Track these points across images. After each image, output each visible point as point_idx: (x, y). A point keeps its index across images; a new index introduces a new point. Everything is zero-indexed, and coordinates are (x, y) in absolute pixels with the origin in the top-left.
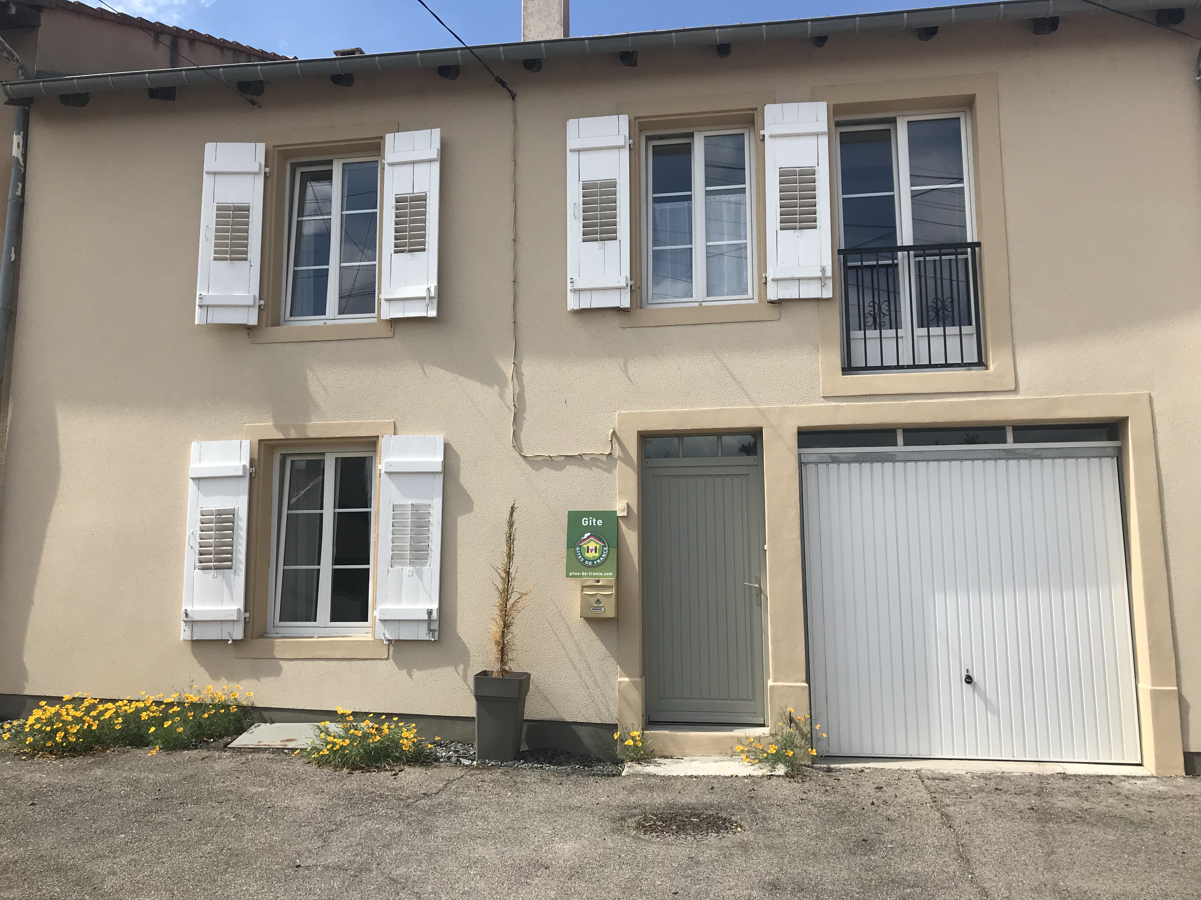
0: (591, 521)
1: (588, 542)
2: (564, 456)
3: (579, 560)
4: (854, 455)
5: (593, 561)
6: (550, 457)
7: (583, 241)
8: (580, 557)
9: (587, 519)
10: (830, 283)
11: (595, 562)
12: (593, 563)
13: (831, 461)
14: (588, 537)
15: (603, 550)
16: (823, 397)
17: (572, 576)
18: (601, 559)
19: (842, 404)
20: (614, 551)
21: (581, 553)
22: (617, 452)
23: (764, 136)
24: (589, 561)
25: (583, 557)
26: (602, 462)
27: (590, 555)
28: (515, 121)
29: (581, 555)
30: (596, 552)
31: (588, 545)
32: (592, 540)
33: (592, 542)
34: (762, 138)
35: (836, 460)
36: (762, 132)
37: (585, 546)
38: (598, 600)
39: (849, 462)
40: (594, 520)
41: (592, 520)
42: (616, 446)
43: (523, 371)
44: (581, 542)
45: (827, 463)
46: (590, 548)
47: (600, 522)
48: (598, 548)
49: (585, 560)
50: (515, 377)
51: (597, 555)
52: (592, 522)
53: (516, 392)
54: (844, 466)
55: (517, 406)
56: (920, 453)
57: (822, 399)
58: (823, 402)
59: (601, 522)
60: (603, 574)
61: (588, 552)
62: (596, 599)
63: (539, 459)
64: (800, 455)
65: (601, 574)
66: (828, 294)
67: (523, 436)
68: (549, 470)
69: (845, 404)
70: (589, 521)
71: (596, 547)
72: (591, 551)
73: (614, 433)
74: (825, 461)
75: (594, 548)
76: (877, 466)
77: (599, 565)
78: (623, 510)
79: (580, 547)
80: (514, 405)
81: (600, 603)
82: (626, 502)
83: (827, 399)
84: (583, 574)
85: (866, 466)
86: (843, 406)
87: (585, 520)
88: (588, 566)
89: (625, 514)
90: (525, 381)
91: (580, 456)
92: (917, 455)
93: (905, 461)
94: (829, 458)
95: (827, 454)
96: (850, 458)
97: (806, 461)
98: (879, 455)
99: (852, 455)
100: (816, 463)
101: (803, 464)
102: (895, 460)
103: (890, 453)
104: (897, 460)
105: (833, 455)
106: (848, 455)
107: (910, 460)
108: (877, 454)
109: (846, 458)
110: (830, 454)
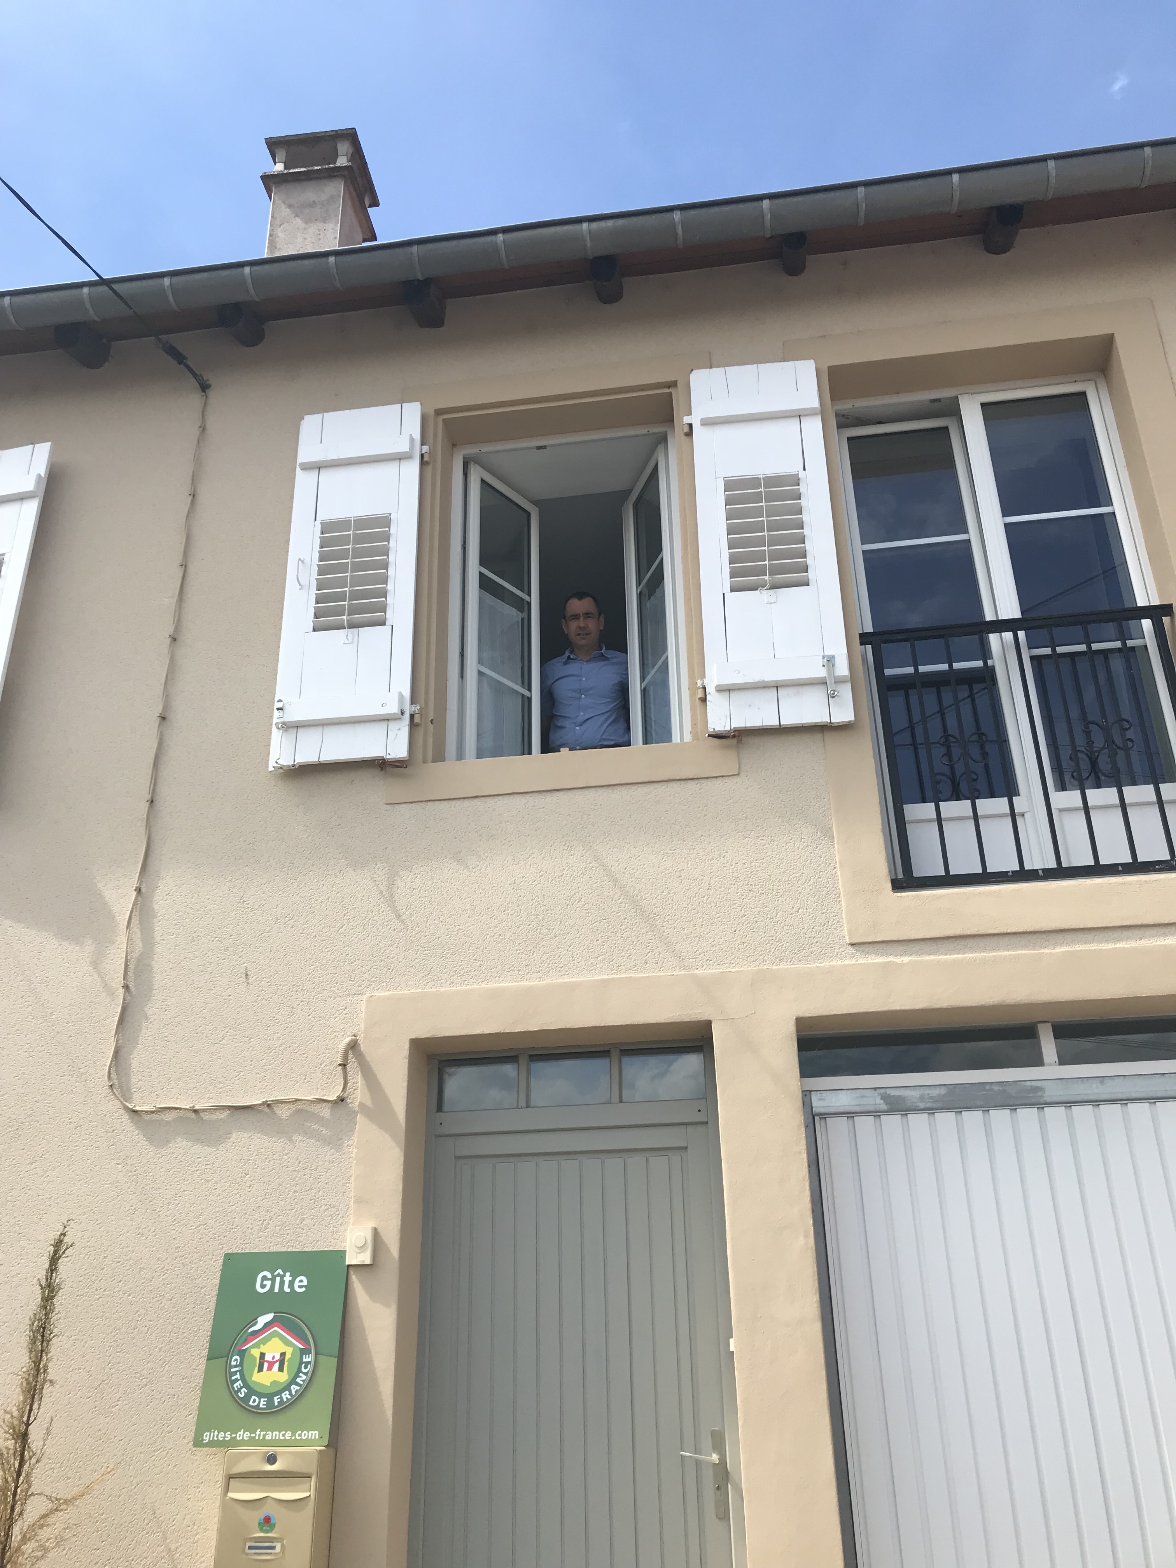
0: (278, 1279)
1: (264, 1342)
2: (230, 1108)
3: (233, 1394)
4: (943, 1091)
5: (270, 1397)
6: (196, 1111)
7: (314, 630)
8: (237, 1385)
9: (269, 1276)
10: (846, 692)
11: (276, 1401)
12: (270, 1403)
13: (884, 1107)
14: (267, 1326)
15: (301, 1362)
16: (852, 945)
17: (212, 1444)
18: (294, 1388)
19: (899, 960)
20: (329, 1365)
21: (241, 1372)
22: (359, 1095)
23: (691, 425)
24: (260, 1396)
25: (246, 1385)
26: (320, 1120)
27: (265, 1378)
28: (203, 429)
29: (243, 1378)
30: (281, 1369)
31: (263, 1349)
32: (276, 1334)
33: (276, 1340)
34: (686, 429)
35: (897, 1106)
36: (687, 420)
37: (256, 1353)
38: (267, 1520)
39: (931, 1111)
40: (288, 1278)
41: (282, 1277)
42: (357, 1080)
43: (156, 907)
44: (246, 1342)
45: (876, 1114)
46: (268, 1357)
47: (301, 1283)
48: (288, 1356)
49: (251, 1392)
50: (135, 921)
51: (283, 1377)
52: (282, 1283)
53: (136, 955)
54: (918, 1120)
55: (132, 989)
56: (1102, 1082)
57: (851, 950)
58: (852, 956)
59: (305, 1283)
60: (294, 1434)
61: (260, 1369)
62: (261, 1515)
63: (168, 1117)
64: (806, 1094)
65: (288, 1434)
66: (844, 713)
67: (137, 1060)
68: (190, 1144)
69: (906, 959)
70: (273, 1280)
71: (283, 1355)
72: (270, 1368)
73: (353, 1046)
74: (872, 1108)
75: (277, 1357)
76: (999, 1116)
77: (286, 1407)
78: (362, 1248)
79: (242, 1354)
80: (126, 987)
81: (272, 1528)
82: (372, 1224)
83: (863, 948)
84: (243, 1435)
85: (973, 1118)
86: (902, 965)
87: (264, 1278)
88: (256, 1412)
89: (366, 1258)
90: (159, 928)
91: (269, 1106)
92: (1094, 1086)
93: (1068, 1104)
94: (879, 1101)
95: (875, 1089)
96: (931, 1098)
97: (822, 1110)
98: (1001, 1088)
99: (935, 1092)
100: (851, 1115)
101: (817, 1118)
102: (1042, 1101)
103: (1028, 1083)
104: (1049, 1100)
105: (888, 1091)
106: (927, 1091)
107: (1079, 1098)
108: (996, 1088)
109: (922, 1098)
110: (883, 1091)
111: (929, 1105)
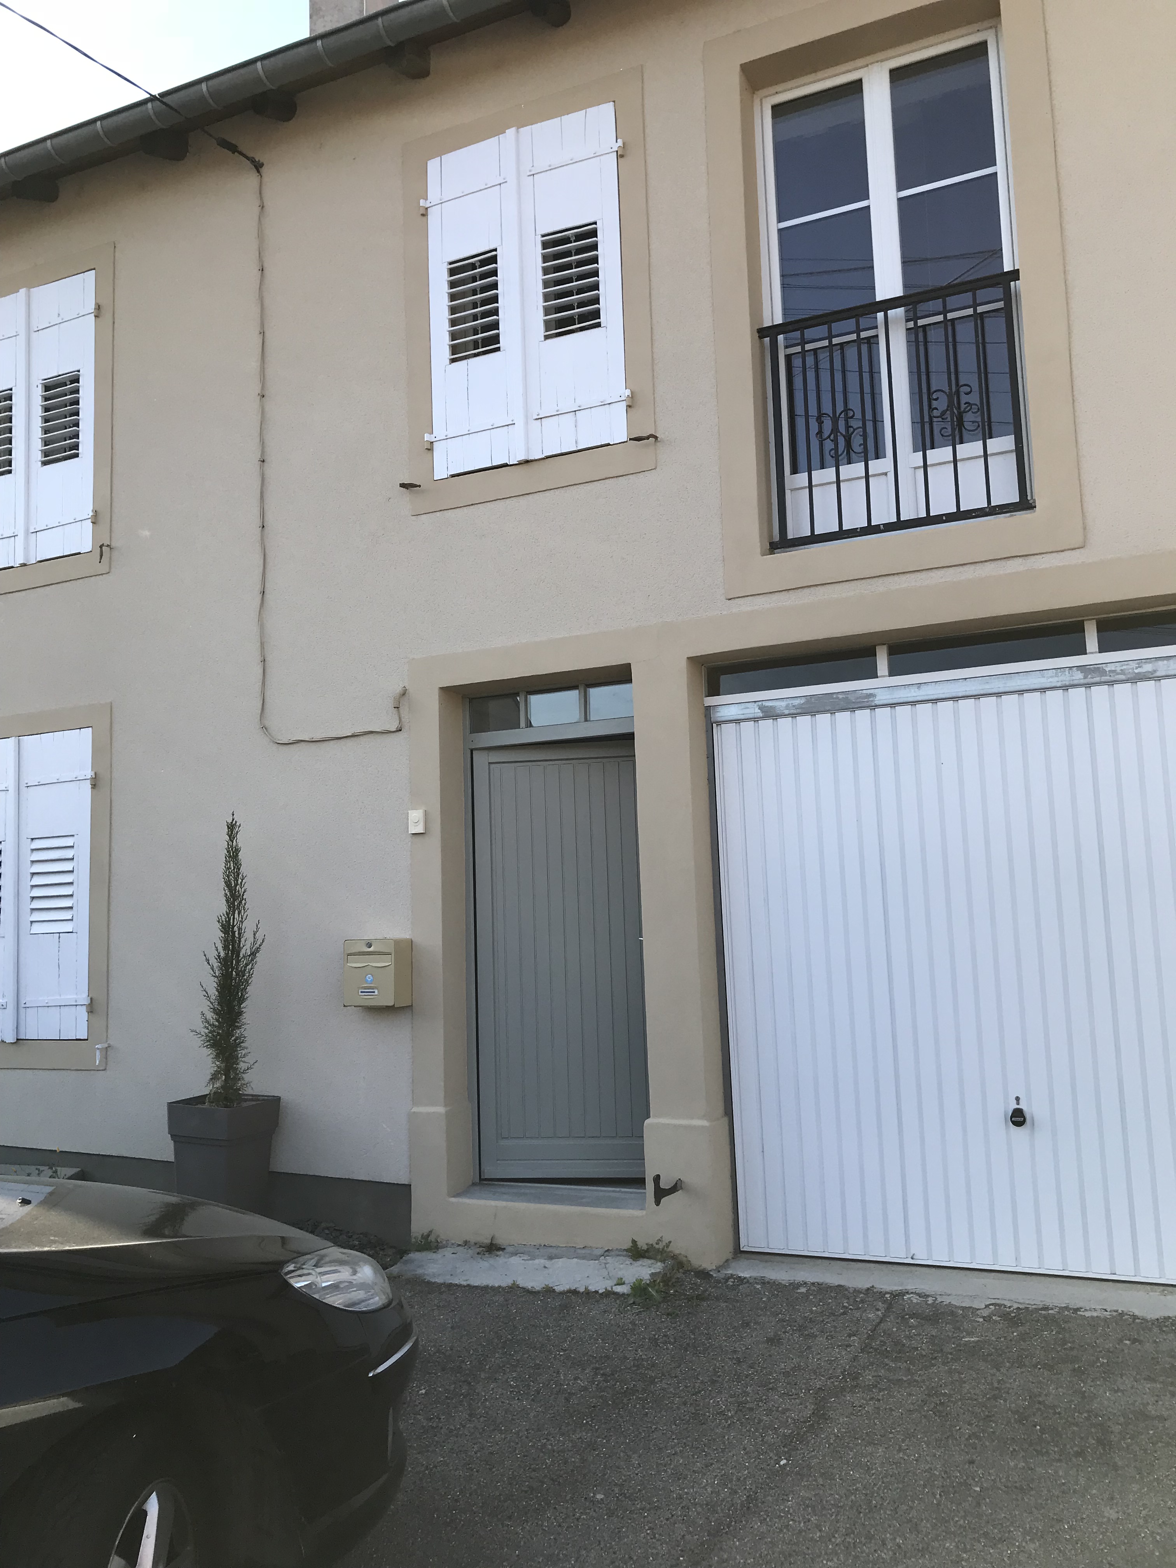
4: (803, 701)
13: (761, 715)
16: (729, 599)
26: (387, 744)
28: (262, 206)
35: (770, 714)
39: (793, 716)
42: (407, 715)
45: (755, 720)
53: (266, 639)
54: (784, 723)
55: (268, 662)
56: (919, 688)
57: (729, 603)
58: (729, 607)
63: (299, 747)
64: (707, 708)
67: (275, 710)
73: (404, 693)
74: (751, 716)
76: (843, 717)
78: (418, 823)
82: (424, 809)
83: (736, 600)
85: (823, 719)
89: (421, 829)
92: (913, 691)
93: (892, 705)
94: (757, 710)
95: (755, 702)
96: (794, 706)
97: (719, 719)
98: (844, 697)
99: (797, 702)
100: (737, 721)
101: (714, 725)
102: (873, 704)
103: (864, 692)
104: (877, 703)
105: (764, 703)
106: (790, 702)
107: (901, 701)
108: (840, 696)
109: (787, 707)
110: (760, 703)
111: (792, 711)
